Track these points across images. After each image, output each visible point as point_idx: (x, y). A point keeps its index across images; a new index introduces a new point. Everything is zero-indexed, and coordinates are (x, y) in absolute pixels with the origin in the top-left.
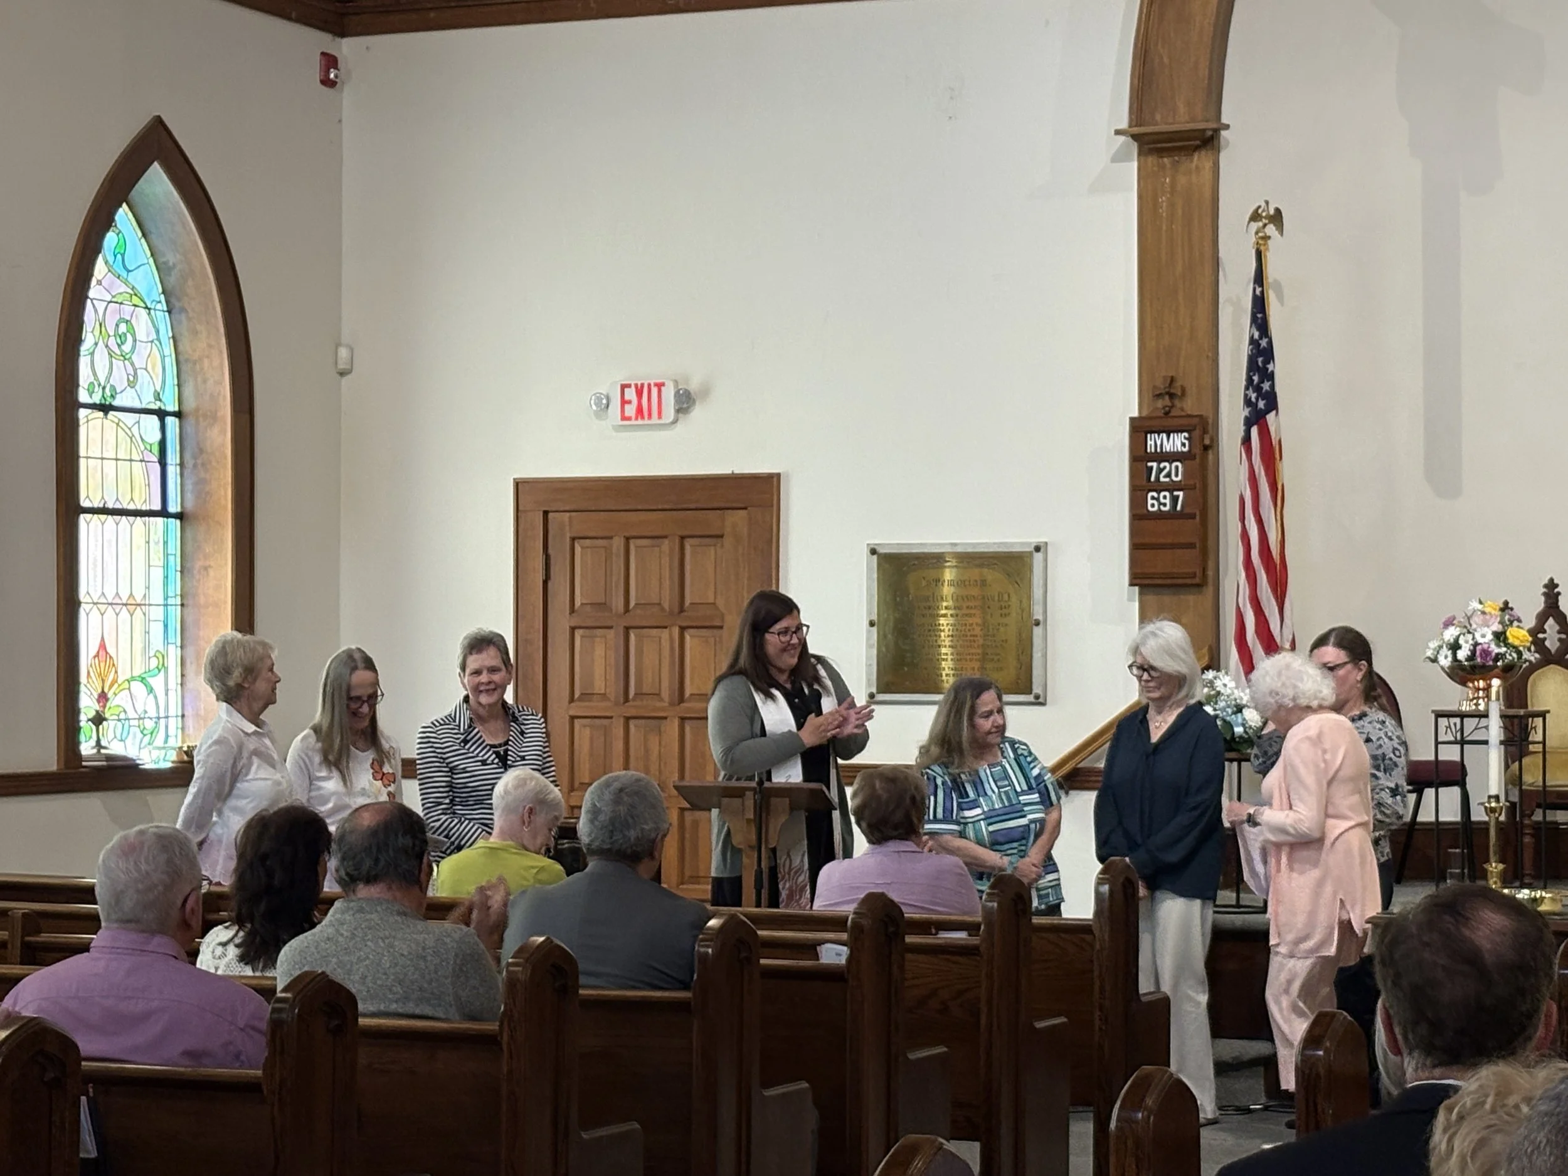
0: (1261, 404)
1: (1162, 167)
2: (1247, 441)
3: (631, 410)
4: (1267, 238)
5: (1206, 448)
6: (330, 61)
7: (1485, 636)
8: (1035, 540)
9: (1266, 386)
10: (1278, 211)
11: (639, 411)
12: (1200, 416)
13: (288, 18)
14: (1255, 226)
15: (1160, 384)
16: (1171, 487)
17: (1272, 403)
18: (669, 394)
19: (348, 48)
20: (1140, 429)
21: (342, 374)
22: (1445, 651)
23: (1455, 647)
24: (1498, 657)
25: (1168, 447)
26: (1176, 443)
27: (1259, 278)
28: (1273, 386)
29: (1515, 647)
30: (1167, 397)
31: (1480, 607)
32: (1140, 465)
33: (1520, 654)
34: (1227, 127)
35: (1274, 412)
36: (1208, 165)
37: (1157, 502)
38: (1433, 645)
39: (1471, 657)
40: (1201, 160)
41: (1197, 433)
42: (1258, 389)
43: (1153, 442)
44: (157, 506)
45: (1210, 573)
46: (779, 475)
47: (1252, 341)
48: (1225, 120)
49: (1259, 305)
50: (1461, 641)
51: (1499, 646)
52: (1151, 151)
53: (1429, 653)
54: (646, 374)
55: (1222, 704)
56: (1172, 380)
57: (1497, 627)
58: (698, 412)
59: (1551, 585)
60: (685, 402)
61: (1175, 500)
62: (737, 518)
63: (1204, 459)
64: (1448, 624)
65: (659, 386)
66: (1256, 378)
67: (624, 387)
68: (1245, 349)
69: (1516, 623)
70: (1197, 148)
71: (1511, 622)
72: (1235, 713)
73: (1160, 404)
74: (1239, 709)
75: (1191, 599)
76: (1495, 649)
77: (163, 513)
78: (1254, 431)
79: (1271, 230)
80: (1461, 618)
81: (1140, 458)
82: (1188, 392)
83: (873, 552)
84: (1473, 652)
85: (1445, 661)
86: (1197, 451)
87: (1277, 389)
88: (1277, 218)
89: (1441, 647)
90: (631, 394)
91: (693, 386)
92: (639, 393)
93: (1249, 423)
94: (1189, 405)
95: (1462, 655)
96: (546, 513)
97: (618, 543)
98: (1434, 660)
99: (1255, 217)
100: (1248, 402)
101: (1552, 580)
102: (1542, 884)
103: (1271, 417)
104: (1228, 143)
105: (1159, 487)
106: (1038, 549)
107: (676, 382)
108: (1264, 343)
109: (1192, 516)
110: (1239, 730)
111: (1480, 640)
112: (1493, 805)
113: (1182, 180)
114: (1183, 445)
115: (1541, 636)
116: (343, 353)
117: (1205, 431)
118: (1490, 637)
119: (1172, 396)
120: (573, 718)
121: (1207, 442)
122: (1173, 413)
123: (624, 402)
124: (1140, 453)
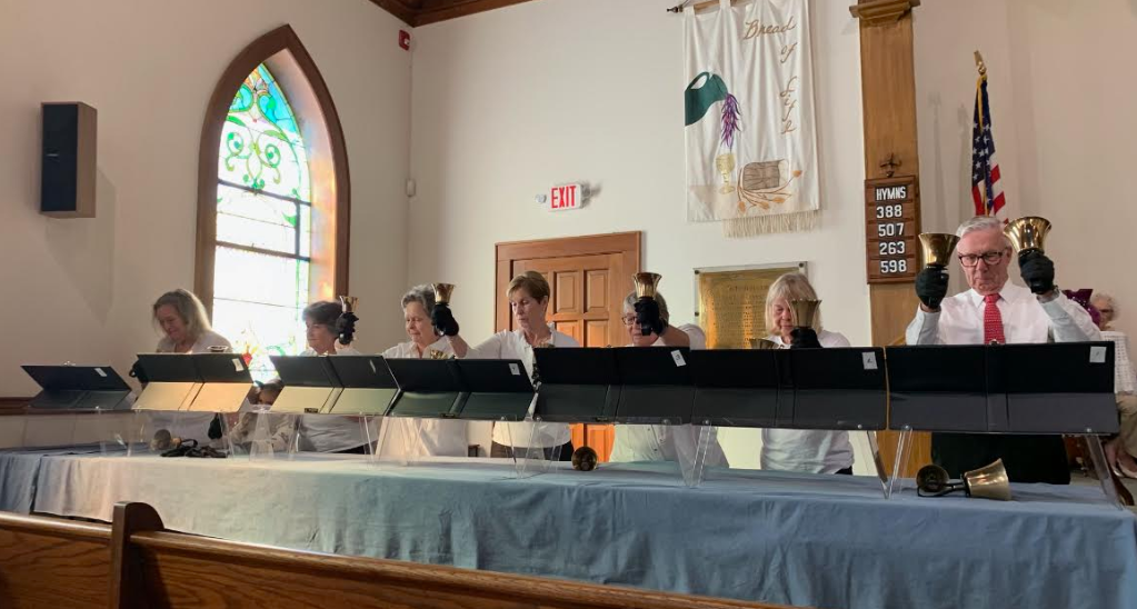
1: (877, 32)
3: (557, 202)
5: (917, 195)
6: (404, 36)
8: (802, 260)
11: (562, 204)
12: (910, 176)
15: (883, 159)
16: (894, 220)
18: (578, 192)
19: (414, 31)
20: (871, 186)
21: (410, 196)
25: (891, 196)
26: (898, 193)
30: (889, 167)
32: (871, 208)
36: (906, 28)
37: (886, 230)
40: (901, 26)
41: (909, 187)
43: (880, 194)
44: (293, 252)
46: (640, 233)
52: (870, 22)
54: (564, 182)
56: (892, 156)
58: (594, 200)
60: (588, 193)
61: (897, 229)
62: (618, 259)
65: (573, 188)
67: (553, 190)
70: (899, 17)
73: (883, 170)
77: (297, 256)
81: (871, 204)
82: (902, 162)
83: (697, 272)
86: (910, 198)
90: (557, 193)
91: (593, 185)
92: (562, 191)
94: (905, 170)
96: (512, 262)
105: (886, 221)
106: (801, 265)
107: (582, 186)
113: (890, 36)
114: (902, 194)
116: (410, 184)
119: (892, 164)
121: (917, 191)
122: (893, 176)
123: (554, 198)
124: (871, 201)
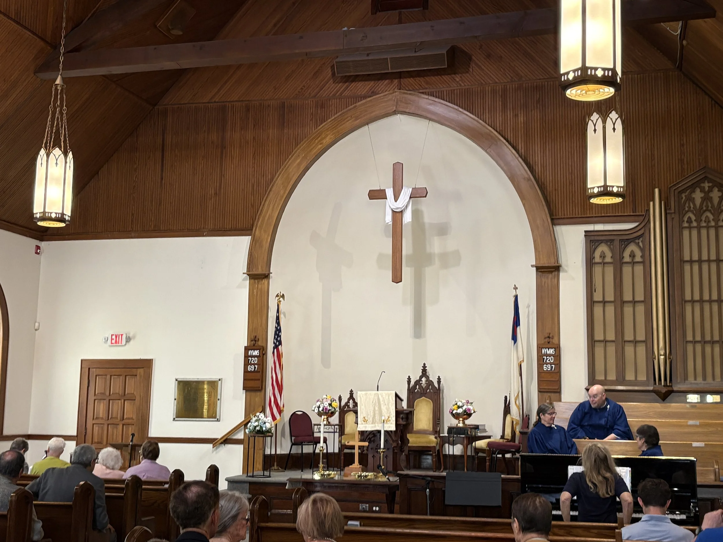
0: (277, 343)
1: (255, 283)
2: (273, 352)
3: (114, 341)
4: (280, 301)
5: (264, 354)
6: (38, 247)
7: (326, 404)
8: (220, 377)
9: (279, 339)
10: (283, 294)
11: (116, 342)
12: (263, 346)
13: (26, 236)
14: (277, 298)
15: (253, 338)
16: (254, 364)
17: (280, 343)
18: (124, 337)
19: (43, 244)
20: (247, 349)
21: (36, 330)
22: (317, 408)
23: (319, 407)
24: (329, 410)
25: (254, 354)
26: (256, 353)
27: (278, 311)
28: (280, 339)
29: (334, 408)
30: (254, 341)
31: (326, 397)
32: (246, 358)
33: (335, 409)
34: (272, 273)
35: (280, 346)
36: (266, 282)
37: (251, 368)
38: (314, 406)
39: (323, 410)
40: (265, 281)
41: (261, 351)
42: (277, 340)
43: (250, 352)
45: (264, 387)
46: (152, 359)
47: (276, 327)
48: (271, 272)
49: (278, 318)
50: (321, 406)
51: (330, 407)
52: (252, 278)
53: (313, 409)
54: (118, 332)
55: (260, 422)
56: (256, 336)
57: (329, 402)
58: (132, 342)
59: (351, 391)
60: (128, 340)
61: (255, 368)
62: (141, 371)
63: (263, 357)
64: (317, 401)
65: (122, 335)
66: (276, 337)
67: (112, 335)
68: (274, 329)
69: (335, 401)
70: (264, 278)
71: (333, 401)
72: (264, 424)
73: (252, 342)
74: (265, 423)
75: (258, 393)
76: (329, 408)
78: (275, 350)
79: (281, 299)
80: (321, 400)
81: (246, 356)
82: (260, 340)
83: (176, 380)
84: (323, 409)
85: (316, 411)
86: (261, 355)
87: (282, 339)
88: (283, 296)
89: (315, 407)
90: (114, 337)
91: (131, 335)
92: (116, 337)
93: (274, 348)
94: (260, 343)
95: (321, 409)
96: (89, 369)
97: (108, 377)
98: (314, 411)
99: (277, 296)
100: (274, 343)
101: (352, 390)
102: (332, 469)
103: (280, 347)
104: (272, 277)
105: (251, 364)
106: (220, 380)
107: (126, 334)
108: (279, 328)
109: (259, 372)
110: (264, 429)
111: (325, 406)
112: (321, 449)
113: (260, 286)
114: (258, 353)
115: (348, 404)
116: (37, 324)
117: (263, 350)
118: (328, 405)
119: (255, 341)
120: (93, 424)
121: (264, 353)
122: (256, 345)
123: (112, 339)
124: (247, 355)
